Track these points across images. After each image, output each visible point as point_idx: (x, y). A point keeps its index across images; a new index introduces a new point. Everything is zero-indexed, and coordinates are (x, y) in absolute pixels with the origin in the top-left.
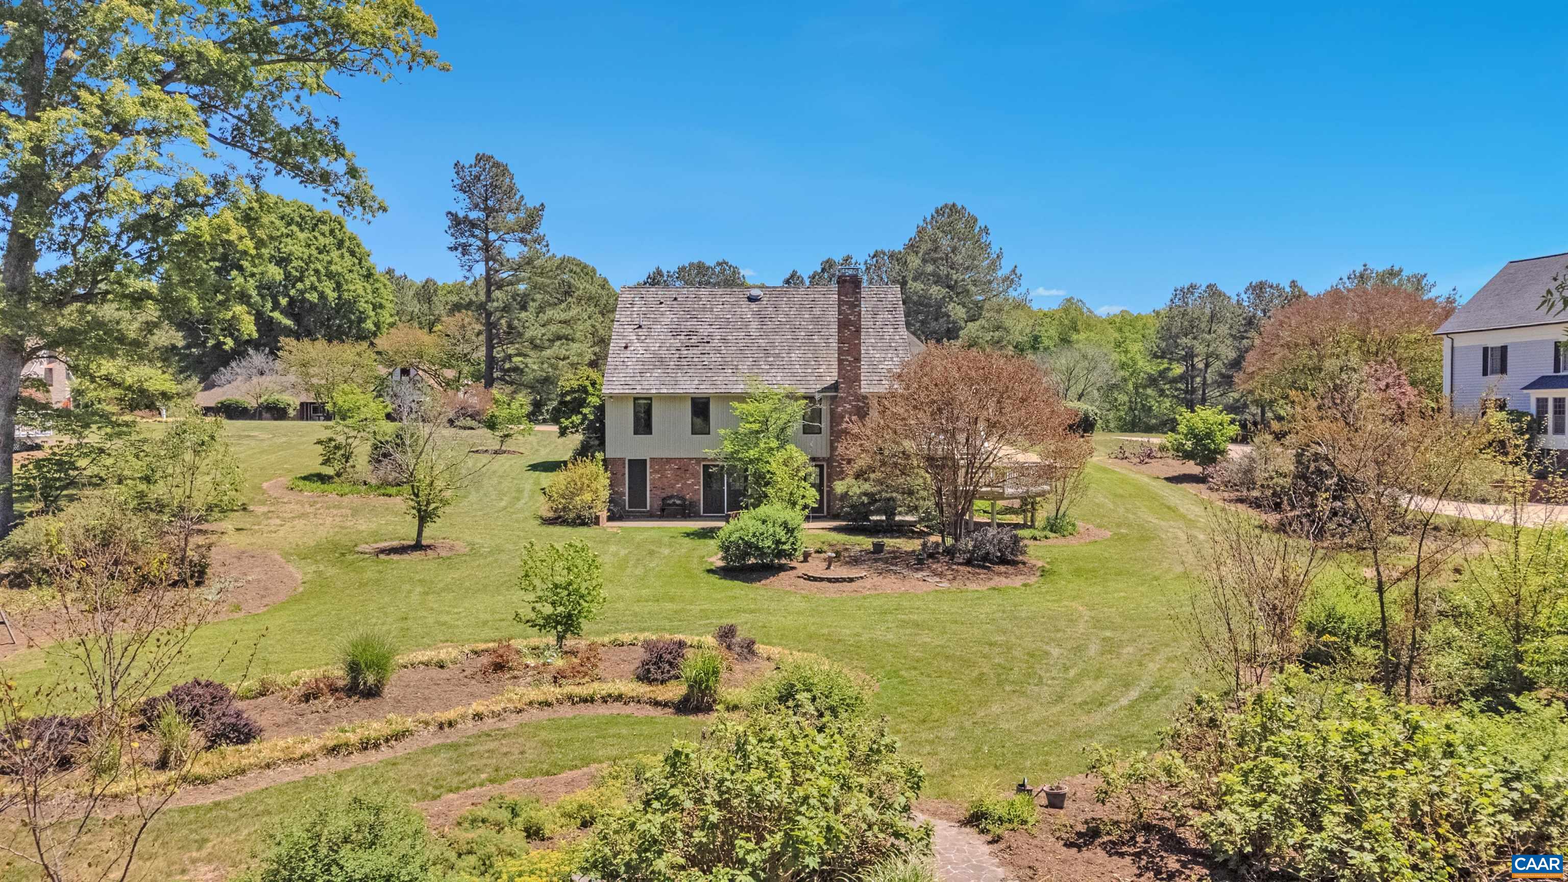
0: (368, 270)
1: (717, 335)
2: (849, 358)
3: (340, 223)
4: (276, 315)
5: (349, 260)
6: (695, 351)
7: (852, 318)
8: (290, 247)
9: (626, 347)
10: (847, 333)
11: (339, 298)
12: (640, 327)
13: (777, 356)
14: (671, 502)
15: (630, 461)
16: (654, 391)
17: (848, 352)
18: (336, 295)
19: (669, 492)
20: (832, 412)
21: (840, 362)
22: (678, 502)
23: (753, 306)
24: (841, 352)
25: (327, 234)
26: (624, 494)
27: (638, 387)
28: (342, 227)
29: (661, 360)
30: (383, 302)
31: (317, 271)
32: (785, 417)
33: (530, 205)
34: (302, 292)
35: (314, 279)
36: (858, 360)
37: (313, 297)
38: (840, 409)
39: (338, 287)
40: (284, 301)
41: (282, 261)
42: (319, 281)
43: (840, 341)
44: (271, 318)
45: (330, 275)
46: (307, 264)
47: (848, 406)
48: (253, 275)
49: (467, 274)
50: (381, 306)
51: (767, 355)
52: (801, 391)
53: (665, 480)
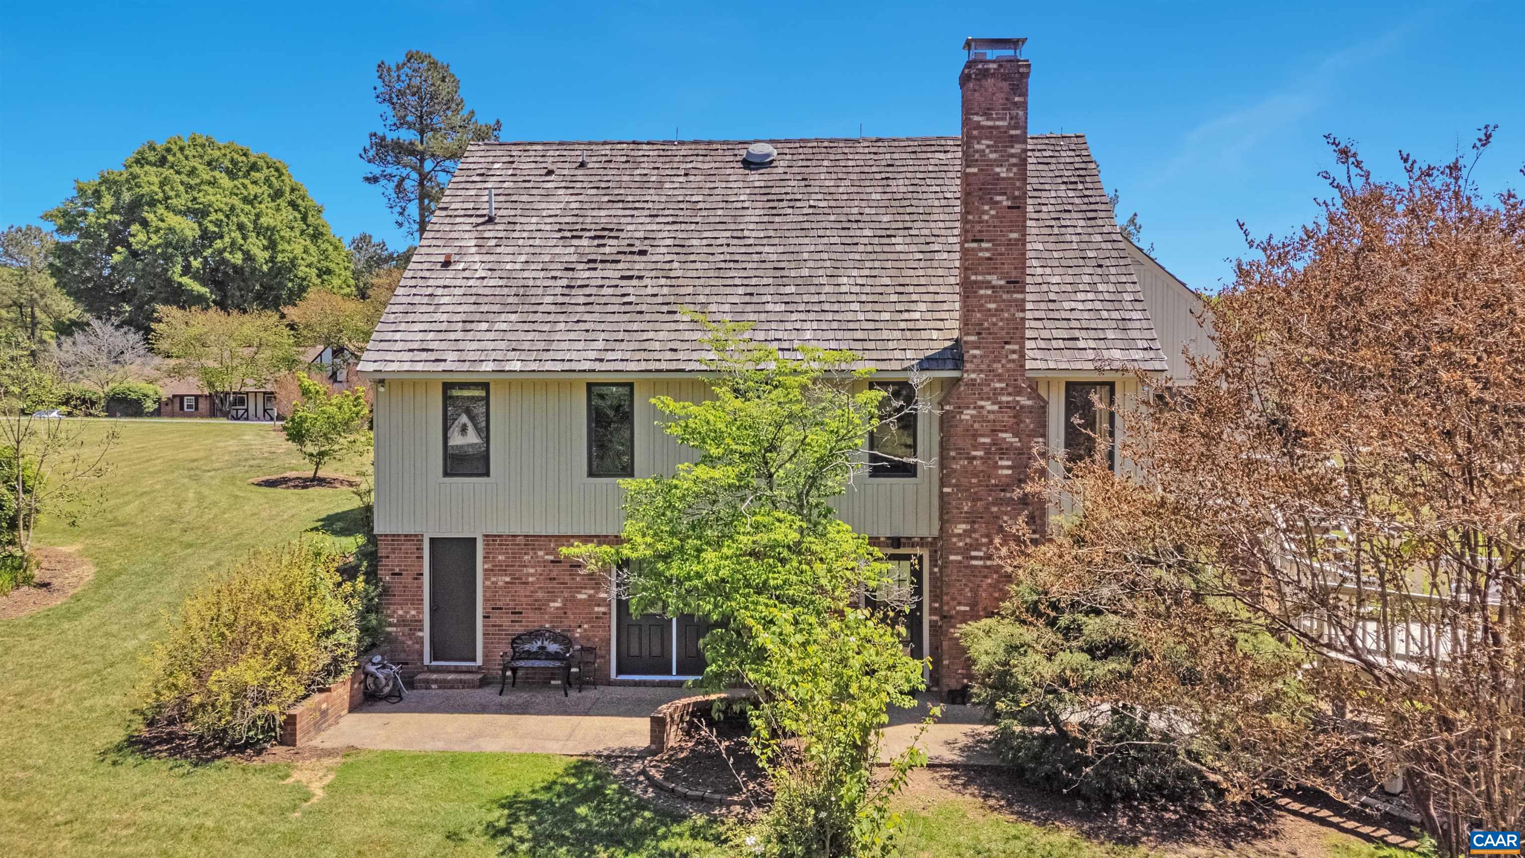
0: (316, 228)
1: (665, 235)
2: (994, 280)
3: (277, 170)
4: (185, 280)
5: (288, 214)
6: (612, 272)
7: (1003, 172)
8: (210, 197)
9: (446, 264)
10: (989, 213)
11: (272, 259)
12: (491, 220)
13: (806, 282)
14: (534, 646)
15: (432, 540)
16: (489, 366)
17: (991, 265)
18: (267, 255)
19: (532, 621)
20: (946, 422)
21: (968, 289)
22: (553, 647)
23: (755, 177)
24: (969, 263)
25: (261, 182)
26: (417, 624)
27: (451, 356)
28: (281, 174)
29: (523, 293)
30: (332, 266)
31: (241, 227)
32: (818, 438)
33: (482, 122)
34: (221, 252)
35: (237, 235)
36: (1017, 284)
37: (237, 259)
38: (967, 415)
39: (272, 246)
40: (196, 263)
41: (199, 213)
42: (245, 238)
43: (970, 235)
44: (180, 284)
45: (259, 231)
46: (227, 217)
47: (989, 406)
48: (158, 230)
49: (400, 219)
50: (329, 272)
51: (781, 280)
52: (864, 368)
53: (521, 590)
